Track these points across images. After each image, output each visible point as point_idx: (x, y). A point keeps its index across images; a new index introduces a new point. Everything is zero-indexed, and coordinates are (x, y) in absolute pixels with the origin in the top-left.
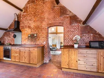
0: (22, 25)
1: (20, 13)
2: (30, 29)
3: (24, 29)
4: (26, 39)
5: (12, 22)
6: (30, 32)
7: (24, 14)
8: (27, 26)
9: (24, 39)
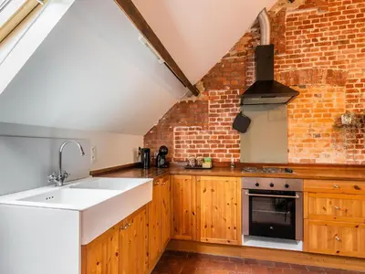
0: (285, 70)
1: (277, 11)
2: (345, 89)
3: (304, 87)
4: (318, 136)
5: (228, 55)
6: (344, 103)
7: (300, 12)
8: (325, 74)
9: (306, 138)
